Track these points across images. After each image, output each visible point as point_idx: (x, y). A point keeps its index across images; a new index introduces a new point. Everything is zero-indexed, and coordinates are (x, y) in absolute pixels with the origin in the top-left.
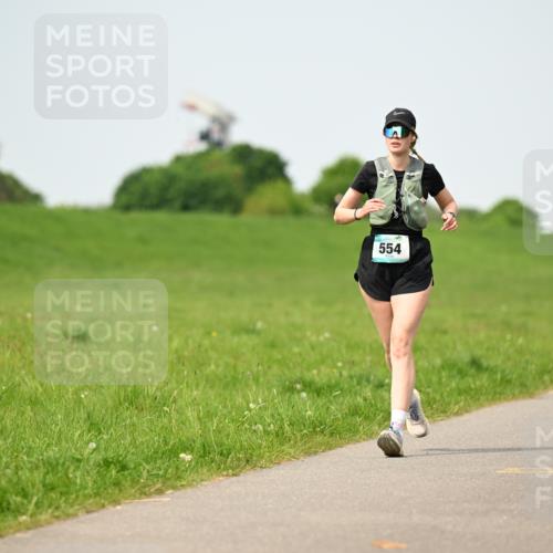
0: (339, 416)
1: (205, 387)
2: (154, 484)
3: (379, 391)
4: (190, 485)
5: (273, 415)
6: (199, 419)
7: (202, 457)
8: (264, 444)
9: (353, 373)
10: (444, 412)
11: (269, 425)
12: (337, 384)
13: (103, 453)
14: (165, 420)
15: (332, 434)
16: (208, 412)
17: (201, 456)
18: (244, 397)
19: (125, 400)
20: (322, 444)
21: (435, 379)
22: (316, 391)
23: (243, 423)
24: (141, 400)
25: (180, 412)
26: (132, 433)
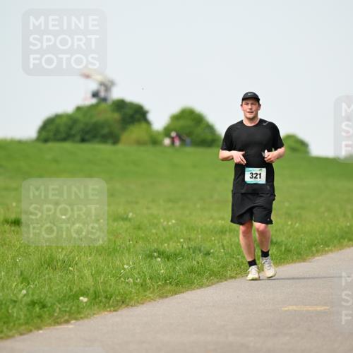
0: (182, 273)
1: (95, 255)
2: (64, 317)
3: (207, 257)
4: (86, 317)
5: (139, 273)
6: (92, 275)
7: (95, 299)
8: (133, 291)
9: (190, 246)
11: (137, 279)
12: (180, 253)
14: (70, 276)
16: (98, 270)
17: (93, 299)
18: (120, 261)
19: (45, 263)
22: (167, 257)
23: (120, 278)
24: (55, 263)
25: (80, 271)
26: (49, 284)
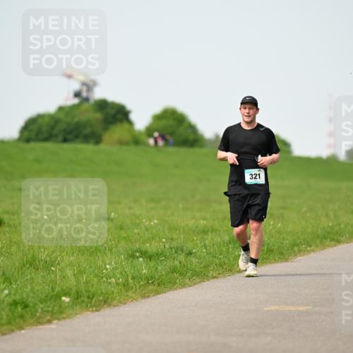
0: (164, 273)
1: (78, 255)
2: (46, 317)
3: (189, 257)
4: (68, 317)
5: (121, 273)
6: (74, 275)
8: (116, 291)
9: (172, 246)
10: (231, 270)
11: (119, 279)
12: (162, 253)
13: (12, 296)
14: (53, 276)
15: (159, 285)
16: (80, 270)
17: (75, 299)
18: (102, 261)
19: (27, 263)
20: (152, 291)
21: (224, 249)
22: (149, 257)
23: (102, 278)
24: (37, 263)
25: (62, 270)
26: (30, 283)
